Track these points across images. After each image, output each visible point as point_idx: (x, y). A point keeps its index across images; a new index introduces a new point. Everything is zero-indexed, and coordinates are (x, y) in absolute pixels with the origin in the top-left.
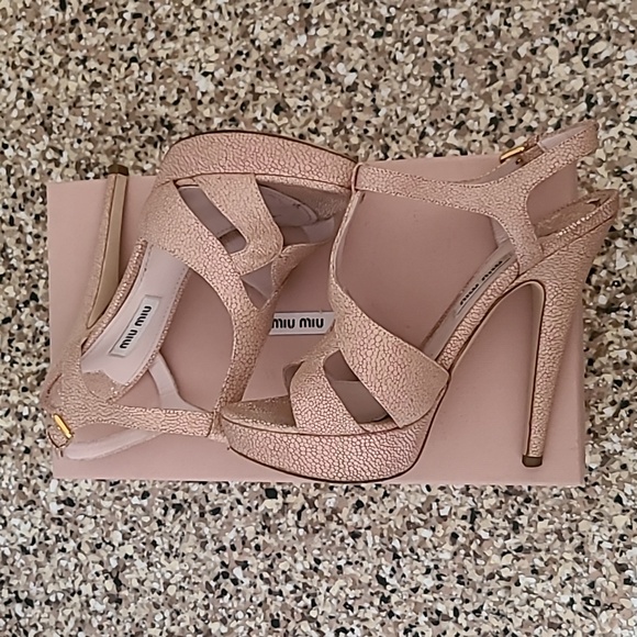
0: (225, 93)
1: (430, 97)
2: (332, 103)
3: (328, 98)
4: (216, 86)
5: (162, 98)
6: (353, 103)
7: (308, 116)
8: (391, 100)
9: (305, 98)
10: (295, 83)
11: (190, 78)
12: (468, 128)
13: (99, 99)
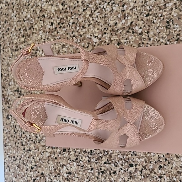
0: (102, 42)
1: (167, 32)
2: (135, 39)
3: (134, 38)
4: (99, 40)
5: (83, 46)
6: (142, 38)
7: (128, 44)
8: (154, 35)
9: (127, 39)
10: (123, 35)
11: (91, 39)
12: (180, 40)
13: (65, 49)
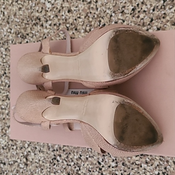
0: (54, 7)
1: (113, 3)
2: (84, 8)
4: (52, 6)
5: (37, 11)
6: (90, 8)
7: (77, 13)
8: (101, 5)
9: (77, 7)
10: (74, 3)
11: (44, 4)
